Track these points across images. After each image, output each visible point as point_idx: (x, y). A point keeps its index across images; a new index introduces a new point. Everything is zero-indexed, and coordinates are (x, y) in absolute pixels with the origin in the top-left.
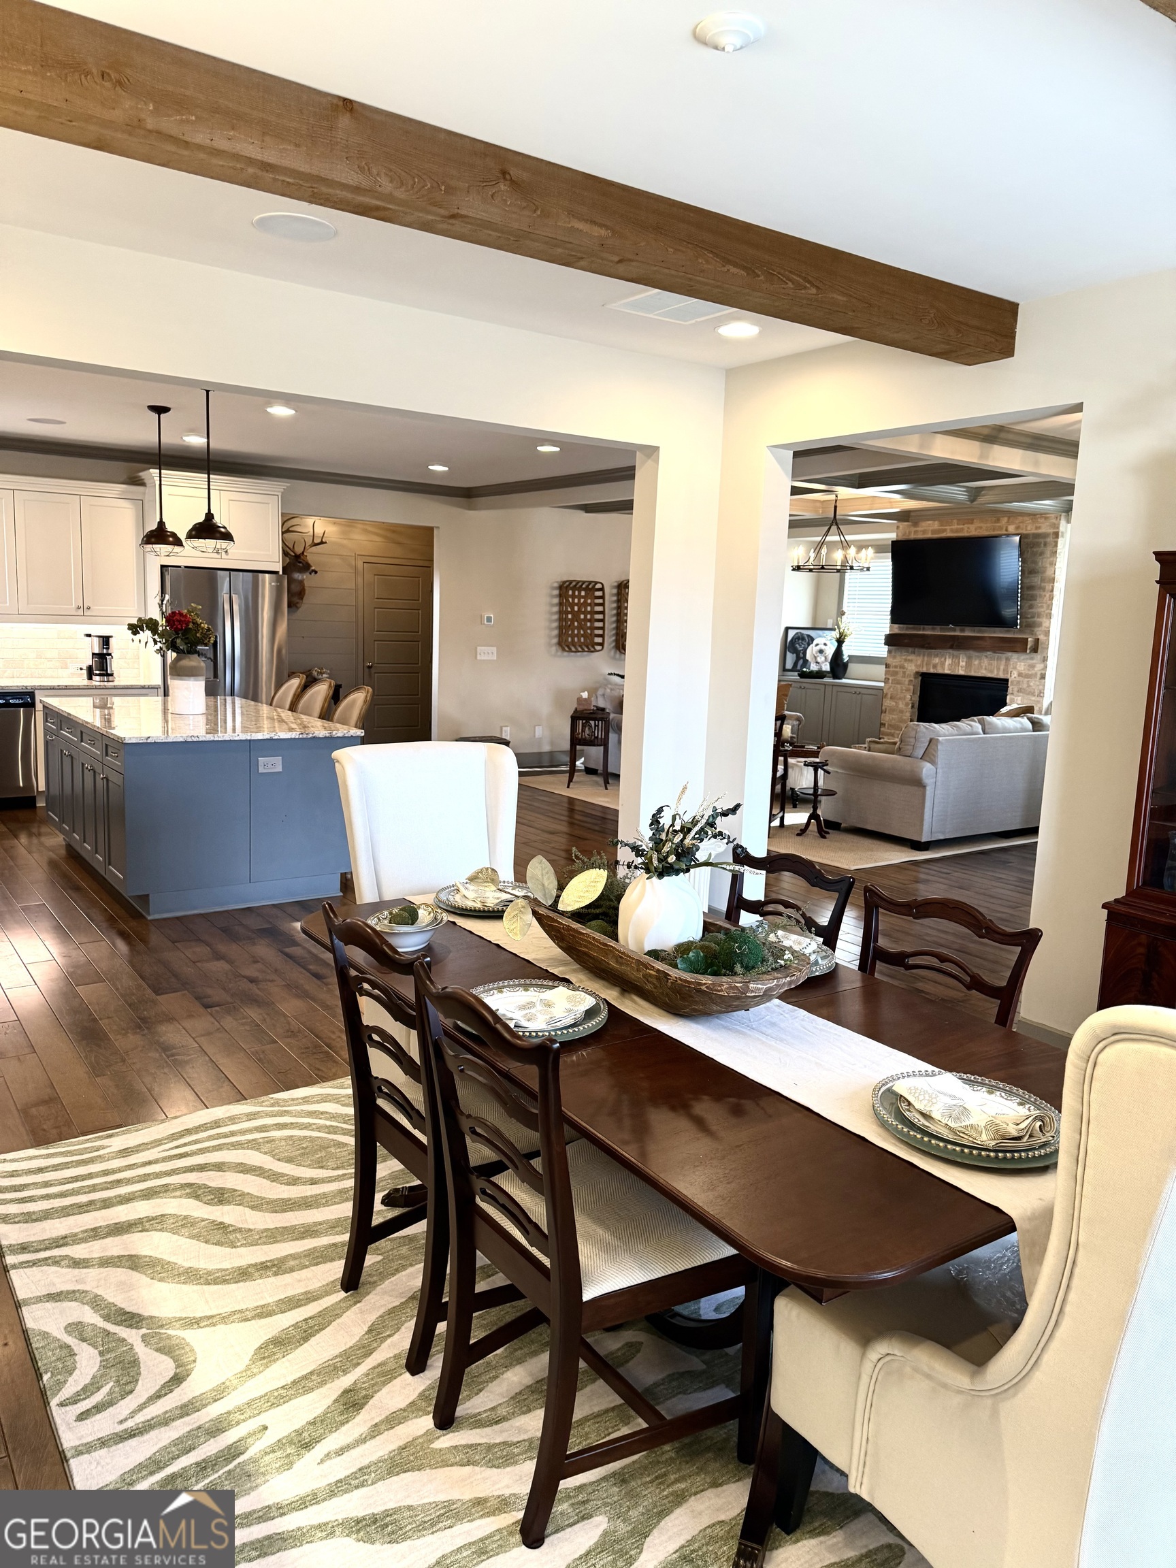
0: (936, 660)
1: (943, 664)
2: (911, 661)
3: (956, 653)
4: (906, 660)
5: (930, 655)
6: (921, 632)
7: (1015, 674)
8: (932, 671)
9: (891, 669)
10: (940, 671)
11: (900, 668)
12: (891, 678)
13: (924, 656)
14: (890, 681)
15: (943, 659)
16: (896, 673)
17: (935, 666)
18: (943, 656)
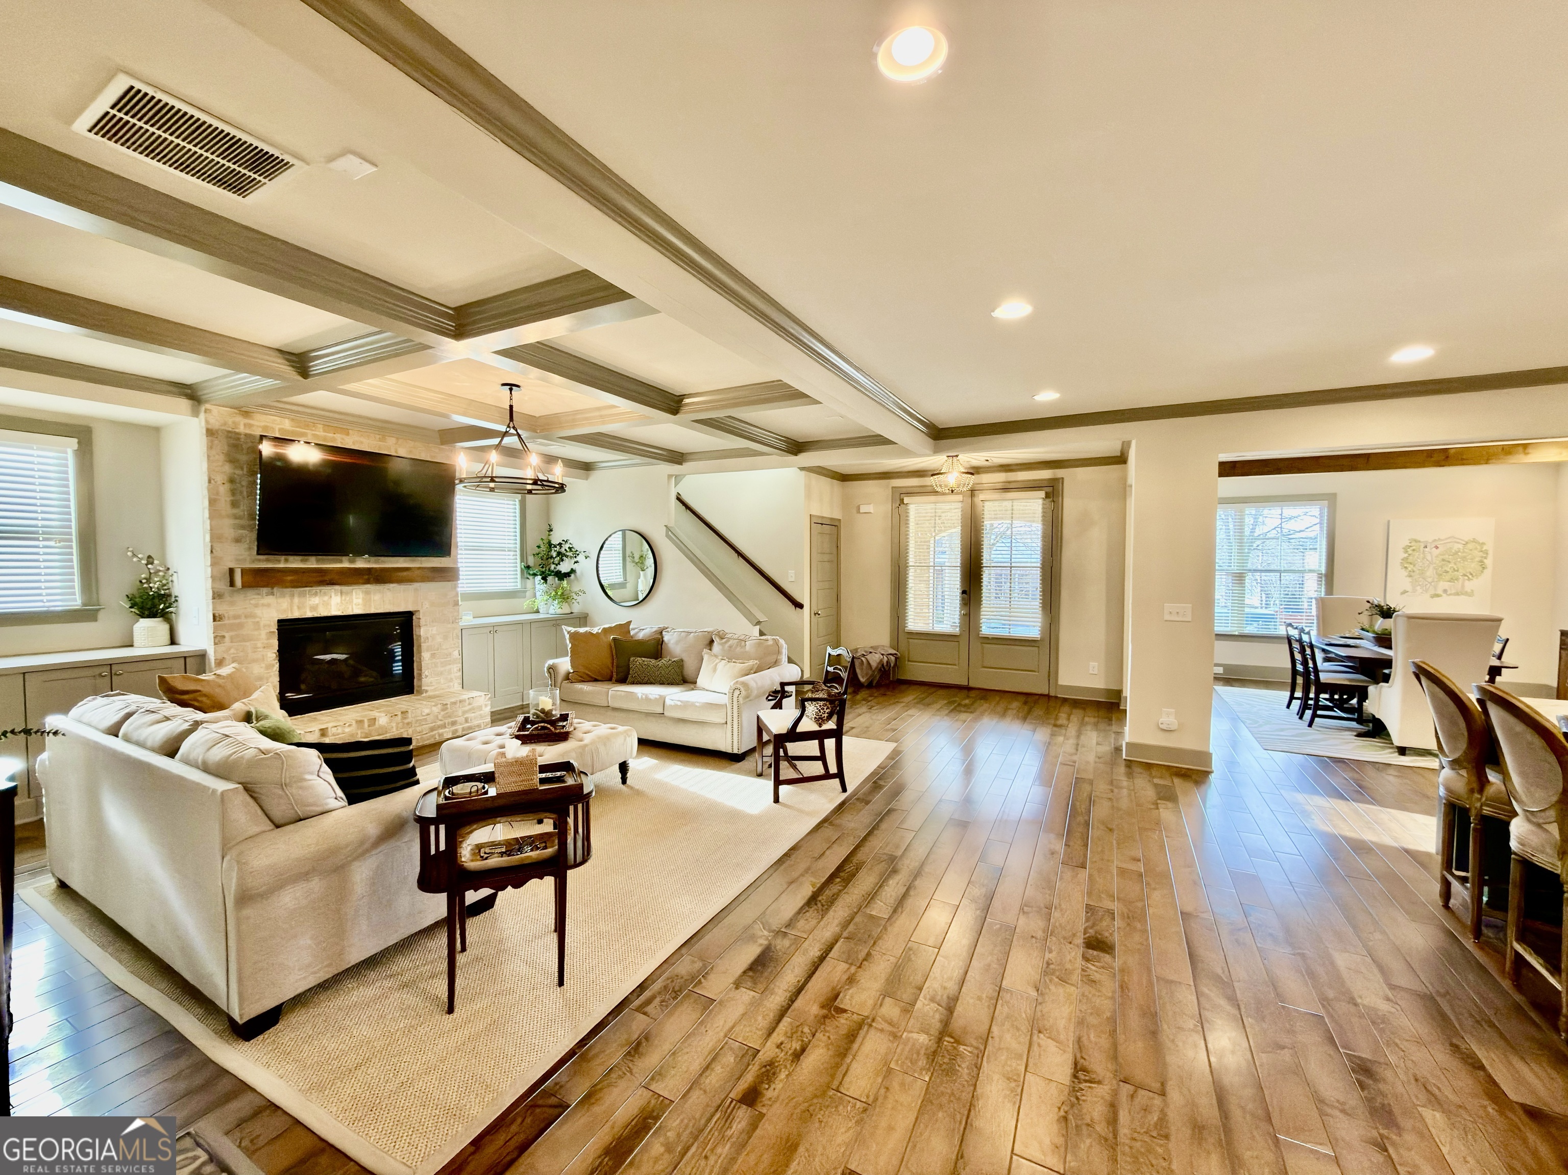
0: (315, 600)
1: (327, 604)
2: (269, 605)
3: (345, 588)
4: (256, 606)
5: (302, 595)
6: (281, 565)
7: (426, 605)
8: (309, 614)
9: (226, 622)
10: (323, 612)
11: (246, 617)
12: (227, 635)
13: (292, 596)
14: (227, 639)
15: (326, 598)
16: (240, 626)
17: (314, 608)
18: (325, 594)
